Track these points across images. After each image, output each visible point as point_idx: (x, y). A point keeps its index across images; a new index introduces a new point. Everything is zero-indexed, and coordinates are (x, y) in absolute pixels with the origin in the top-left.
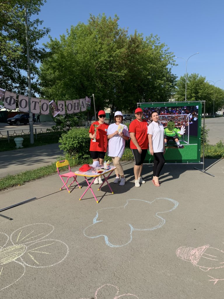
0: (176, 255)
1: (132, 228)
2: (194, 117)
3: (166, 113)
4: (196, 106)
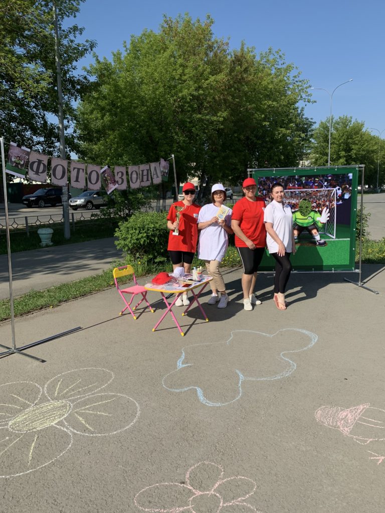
0: (314, 419)
1: (241, 376)
2: (345, 193)
3: (296, 186)
4: (348, 174)
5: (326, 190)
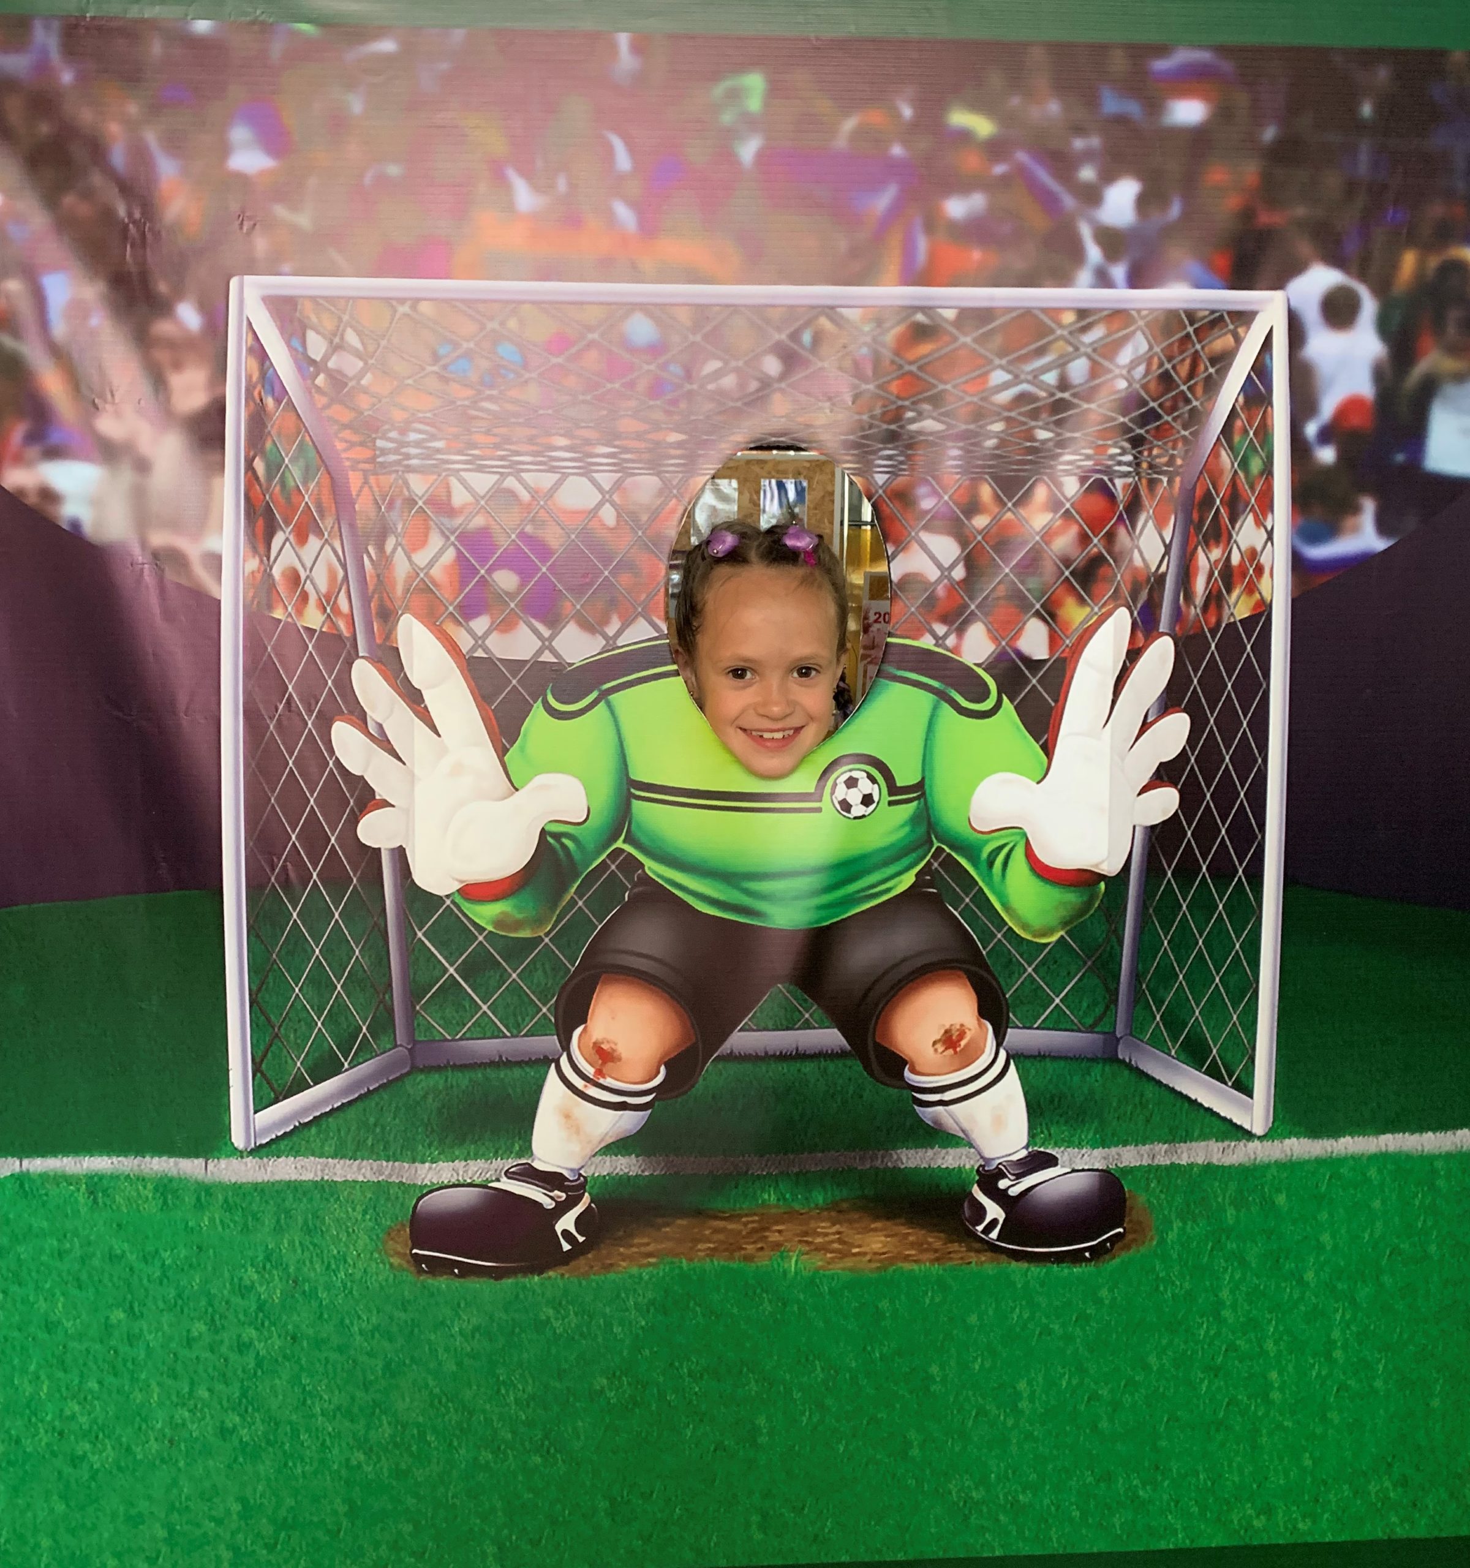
2: (1428, 390)
3: (624, 214)
5: (1134, 313)
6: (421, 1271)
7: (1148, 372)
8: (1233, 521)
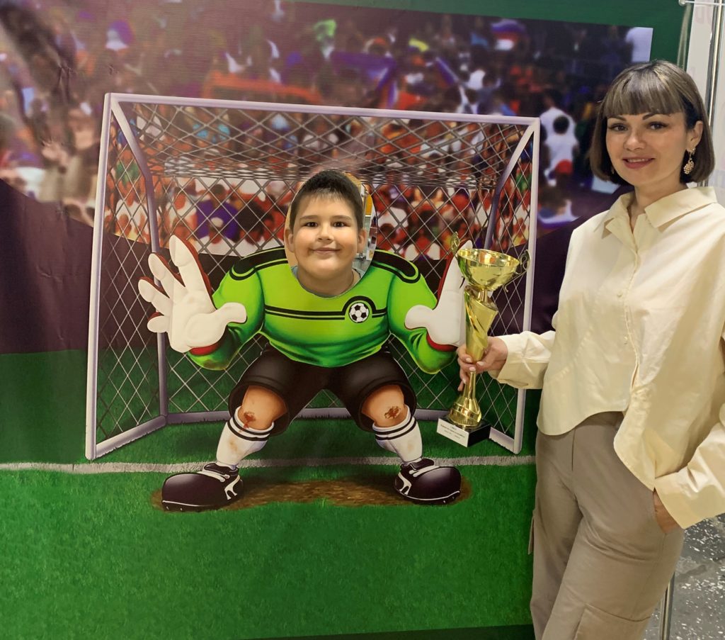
5: (480, 124)
6: (166, 510)
7: (483, 148)
8: (514, 208)
